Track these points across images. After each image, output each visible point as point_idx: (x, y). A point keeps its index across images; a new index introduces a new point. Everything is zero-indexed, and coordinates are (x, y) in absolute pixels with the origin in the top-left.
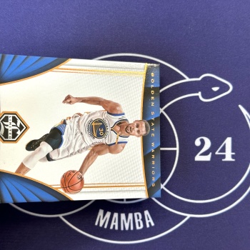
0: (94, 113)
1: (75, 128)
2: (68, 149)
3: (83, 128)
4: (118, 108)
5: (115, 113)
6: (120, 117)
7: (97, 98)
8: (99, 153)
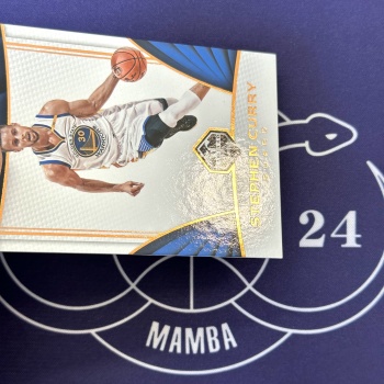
0: (94, 166)
1: (124, 145)
2: (135, 114)
3: (112, 143)
4: (52, 173)
5: (56, 166)
6: (47, 159)
7: (89, 190)
8: (85, 104)
